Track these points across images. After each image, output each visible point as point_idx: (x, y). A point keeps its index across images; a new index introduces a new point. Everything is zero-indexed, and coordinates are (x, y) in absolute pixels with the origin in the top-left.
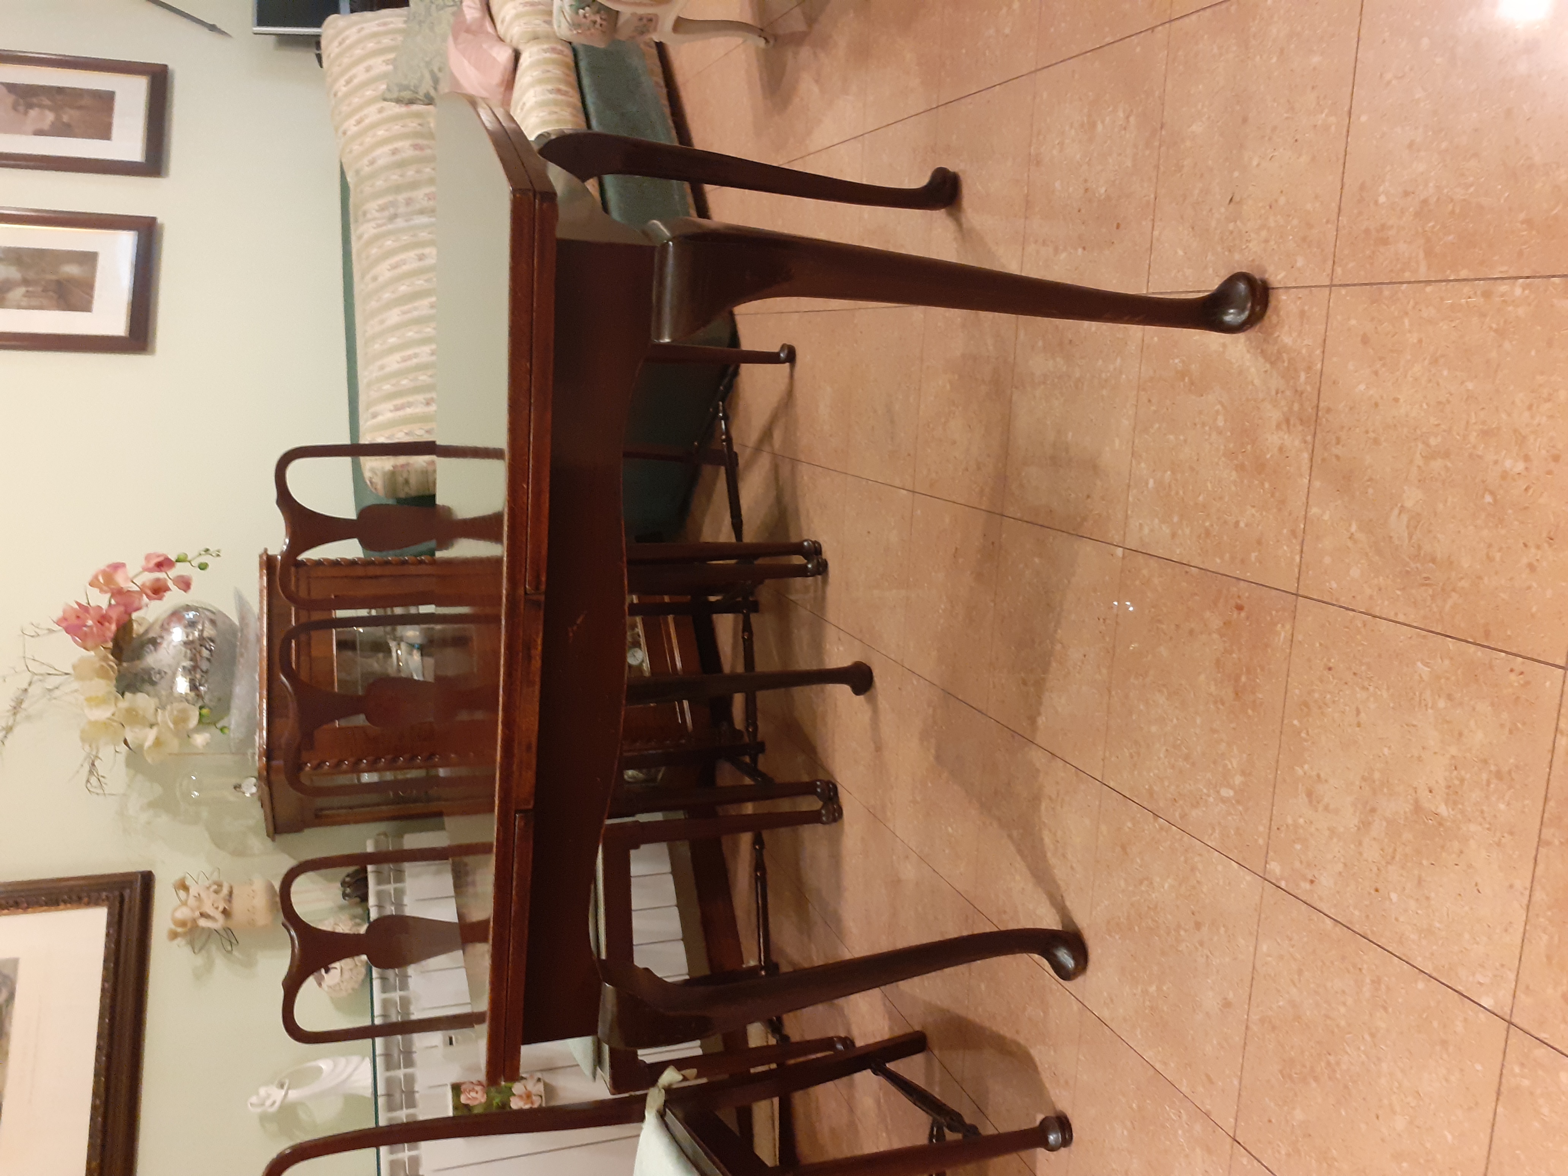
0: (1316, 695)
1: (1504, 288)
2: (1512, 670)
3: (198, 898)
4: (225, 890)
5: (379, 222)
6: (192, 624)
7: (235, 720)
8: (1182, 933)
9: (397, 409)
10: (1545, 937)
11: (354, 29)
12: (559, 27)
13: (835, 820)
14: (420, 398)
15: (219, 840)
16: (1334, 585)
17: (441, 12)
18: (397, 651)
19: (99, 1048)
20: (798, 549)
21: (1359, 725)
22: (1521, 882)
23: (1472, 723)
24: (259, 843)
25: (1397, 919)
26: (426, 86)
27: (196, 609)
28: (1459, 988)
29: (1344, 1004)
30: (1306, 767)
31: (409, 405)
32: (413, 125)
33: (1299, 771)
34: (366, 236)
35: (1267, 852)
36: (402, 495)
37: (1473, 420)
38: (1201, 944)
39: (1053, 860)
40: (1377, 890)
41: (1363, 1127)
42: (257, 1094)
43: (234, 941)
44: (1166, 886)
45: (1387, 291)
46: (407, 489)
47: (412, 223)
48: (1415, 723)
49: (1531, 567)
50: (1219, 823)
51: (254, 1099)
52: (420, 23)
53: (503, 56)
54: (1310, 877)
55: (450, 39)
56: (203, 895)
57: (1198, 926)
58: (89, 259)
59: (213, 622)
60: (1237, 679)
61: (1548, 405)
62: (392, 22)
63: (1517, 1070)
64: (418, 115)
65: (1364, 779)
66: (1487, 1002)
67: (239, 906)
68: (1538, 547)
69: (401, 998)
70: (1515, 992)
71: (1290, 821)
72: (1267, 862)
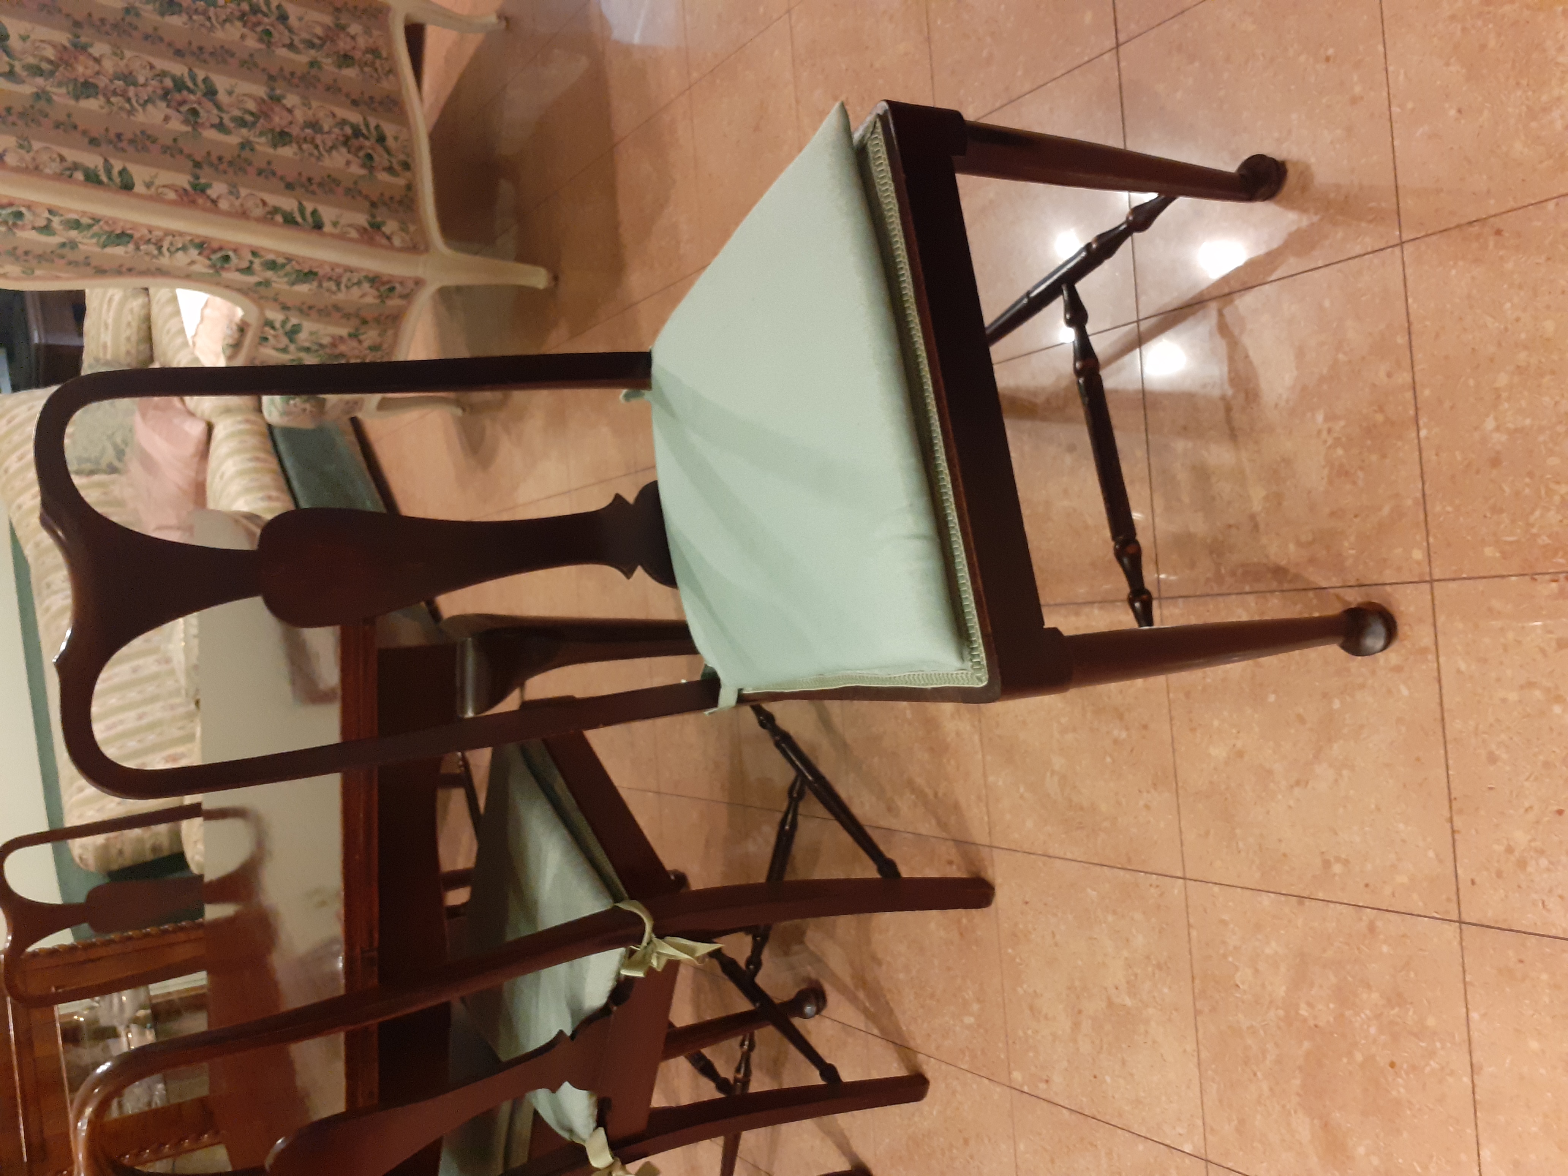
0: (1021, 926)
2: (1151, 885)
8: (955, 1151)
10: (1215, 1086)
11: (24, 408)
12: (270, 415)
16: (1016, 836)
18: (127, 1035)
21: (1056, 945)
22: (1190, 1047)
23: (1134, 931)
25: (1114, 1097)
26: (110, 455)
28: (1168, 1142)
30: (1025, 986)
33: (1020, 991)
34: (54, 609)
35: (1009, 1064)
36: (115, 867)
38: (972, 1157)
40: (1095, 1077)
44: (935, 1113)
46: (120, 861)
48: (1096, 936)
49: (1147, 807)
50: (967, 1047)
53: (196, 429)
54: (1045, 1078)
55: (136, 416)
57: (966, 1142)
65: (1069, 988)
66: (1188, 1148)
68: (1148, 792)
70: (1204, 1135)
71: (1021, 1033)
72: (1010, 1073)
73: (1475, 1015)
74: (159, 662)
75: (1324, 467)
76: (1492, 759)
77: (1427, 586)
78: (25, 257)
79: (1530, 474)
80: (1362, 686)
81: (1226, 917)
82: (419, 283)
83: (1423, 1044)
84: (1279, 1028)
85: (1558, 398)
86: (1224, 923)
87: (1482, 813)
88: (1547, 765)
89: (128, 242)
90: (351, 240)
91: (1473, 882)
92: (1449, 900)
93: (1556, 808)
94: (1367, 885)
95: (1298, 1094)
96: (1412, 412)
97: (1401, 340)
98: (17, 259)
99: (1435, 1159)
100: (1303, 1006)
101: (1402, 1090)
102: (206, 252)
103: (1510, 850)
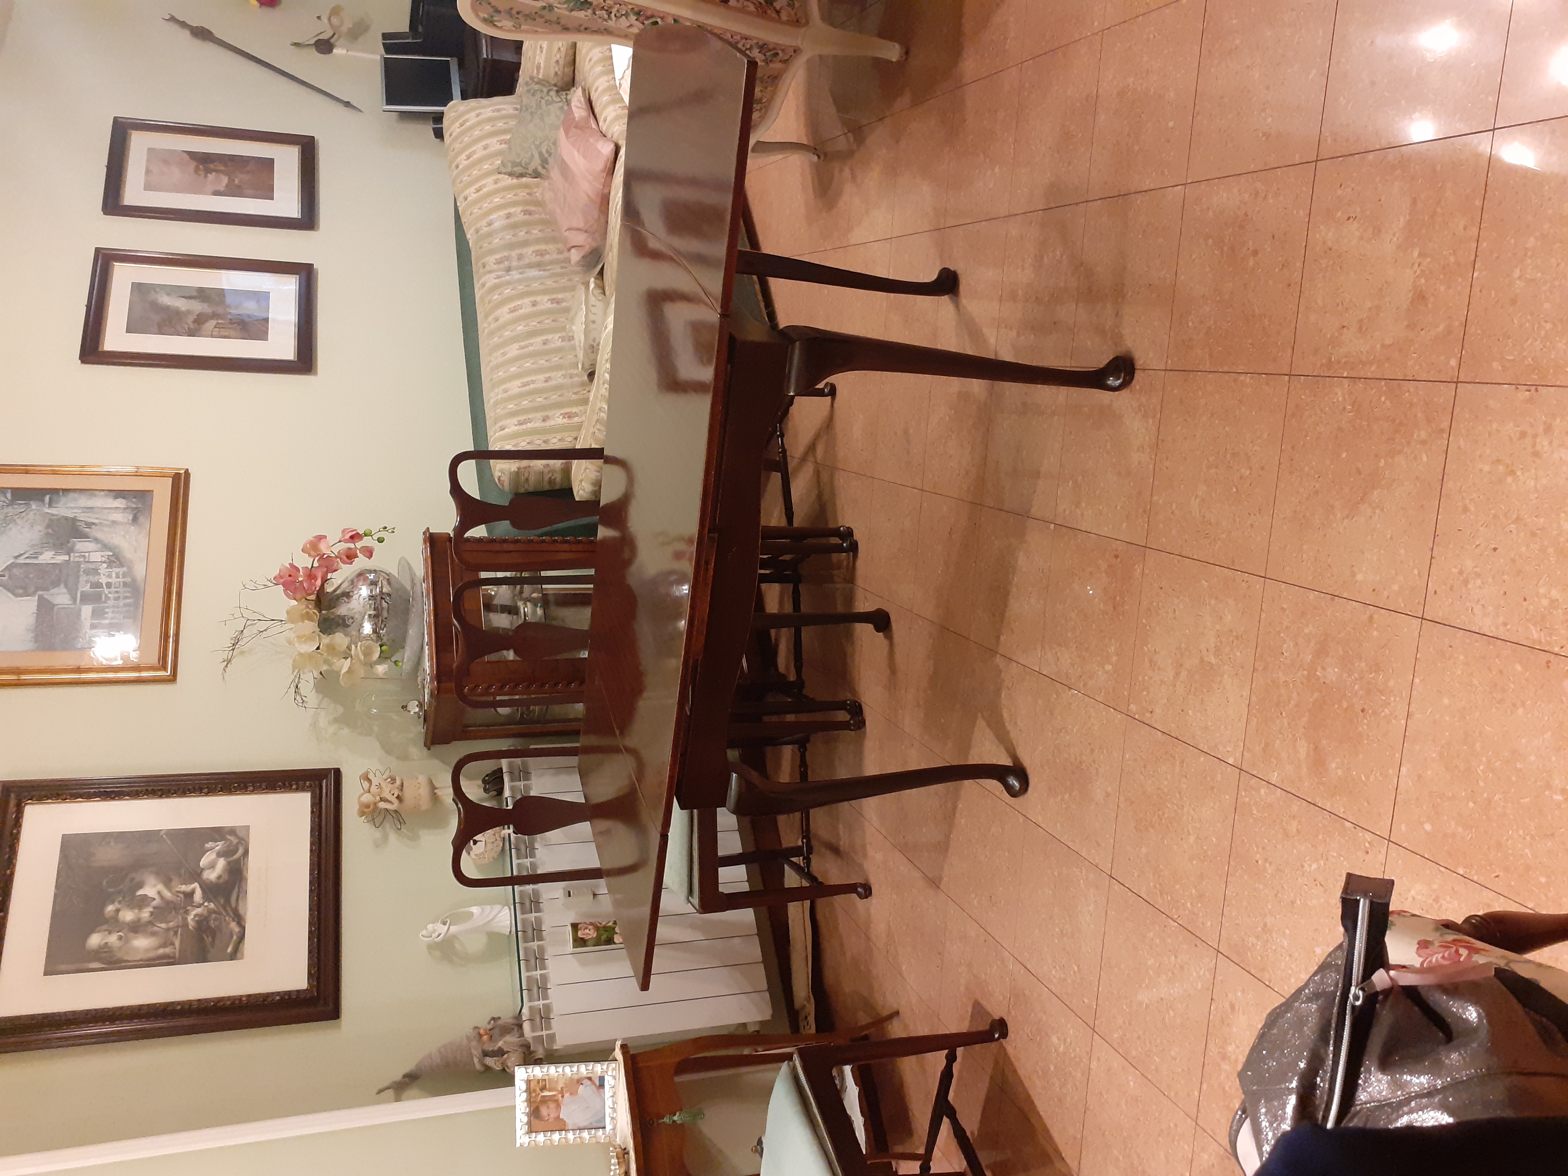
0: (1155, 604)
1: (1242, 377)
2: (1243, 581)
3: (379, 786)
4: (398, 782)
5: (499, 273)
6: (374, 583)
7: (408, 654)
8: (1084, 757)
9: (521, 423)
10: (1255, 720)
11: (473, 114)
13: (859, 728)
14: (539, 415)
15: (387, 748)
16: (1164, 540)
17: (550, 107)
18: (524, 609)
19: (311, 891)
20: (836, 532)
21: (1175, 618)
22: (1246, 693)
23: (1226, 611)
24: (417, 751)
25: (1191, 725)
26: (536, 163)
27: (375, 571)
28: (1220, 757)
29: (1166, 779)
30: (1149, 646)
31: (530, 420)
32: (523, 194)
33: (1146, 649)
34: (488, 285)
35: (1129, 699)
36: (522, 490)
37: (1228, 448)
38: (1094, 761)
39: (1009, 726)
40: (1183, 711)
41: (1175, 847)
42: (426, 929)
43: (401, 820)
44: (1075, 730)
45: (1192, 375)
46: (526, 486)
47: (525, 275)
48: (1201, 614)
49: (1252, 526)
50: (1104, 686)
51: (424, 932)
52: (532, 114)
54: (1151, 710)
55: (562, 132)
56: (383, 785)
57: (1092, 751)
58: (262, 297)
59: (389, 583)
60: (1115, 598)
61: (1259, 441)
62: (504, 109)
63: (1243, 794)
64: (526, 186)
65: (1177, 649)
66: (1231, 761)
67: (408, 794)
68: (1255, 515)
69: (531, 863)
70: (1243, 752)
71: (1140, 679)
72: (1129, 705)
73: (1417, 680)
74: (563, 339)
75: (1410, 291)
76: (1465, 510)
77: (1454, 385)
78: (517, 16)
79: (1532, 314)
80: (1400, 452)
81: (1285, 606)
82: (797, 51)
83: (1384, 698)
84: (1302, 683)
85: (1560, 261)
86: (1283, 609)
87: (1451, 546)
88: (1495, 517)
89: (588, 8)
90: (750, 13)
91: (1435, 592)
92: (1419, 603)
93: (1493, 546)
94: (1374, 590)
95: (1304, 727)
96: (1473, 258)
97: (1478, 203)
98: (511, 16)
99: (1374, 772)
100: (1319, 669)
101: (1365, 727)
102: (641, 19)
103: (1461, 573)
